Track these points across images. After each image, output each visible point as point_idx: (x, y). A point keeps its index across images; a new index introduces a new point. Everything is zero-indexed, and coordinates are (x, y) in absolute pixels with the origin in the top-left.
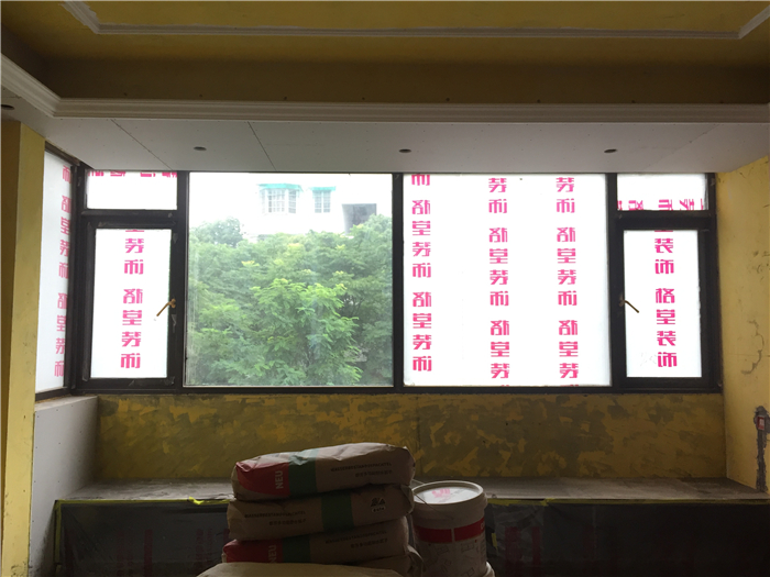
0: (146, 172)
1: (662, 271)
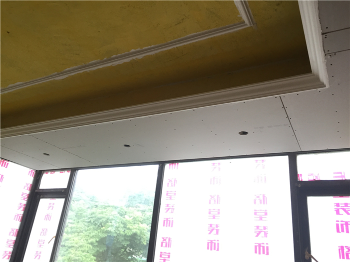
0: (62, 171)
1: (343, 231)
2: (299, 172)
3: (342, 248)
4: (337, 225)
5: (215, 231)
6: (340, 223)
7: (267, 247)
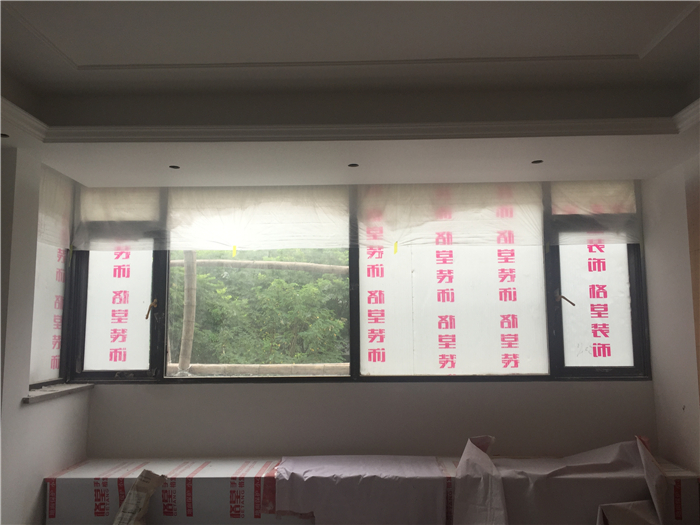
1: (595, 269)
3: (593, 287)
4: (590, 263)
5: (447, 279)
6: (592, 261)
7: (515, 293)
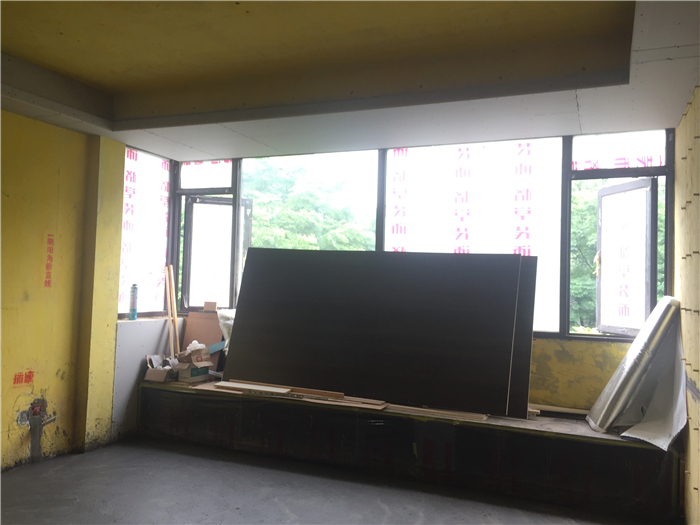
0: (215, 161)
2: (574, 160)
